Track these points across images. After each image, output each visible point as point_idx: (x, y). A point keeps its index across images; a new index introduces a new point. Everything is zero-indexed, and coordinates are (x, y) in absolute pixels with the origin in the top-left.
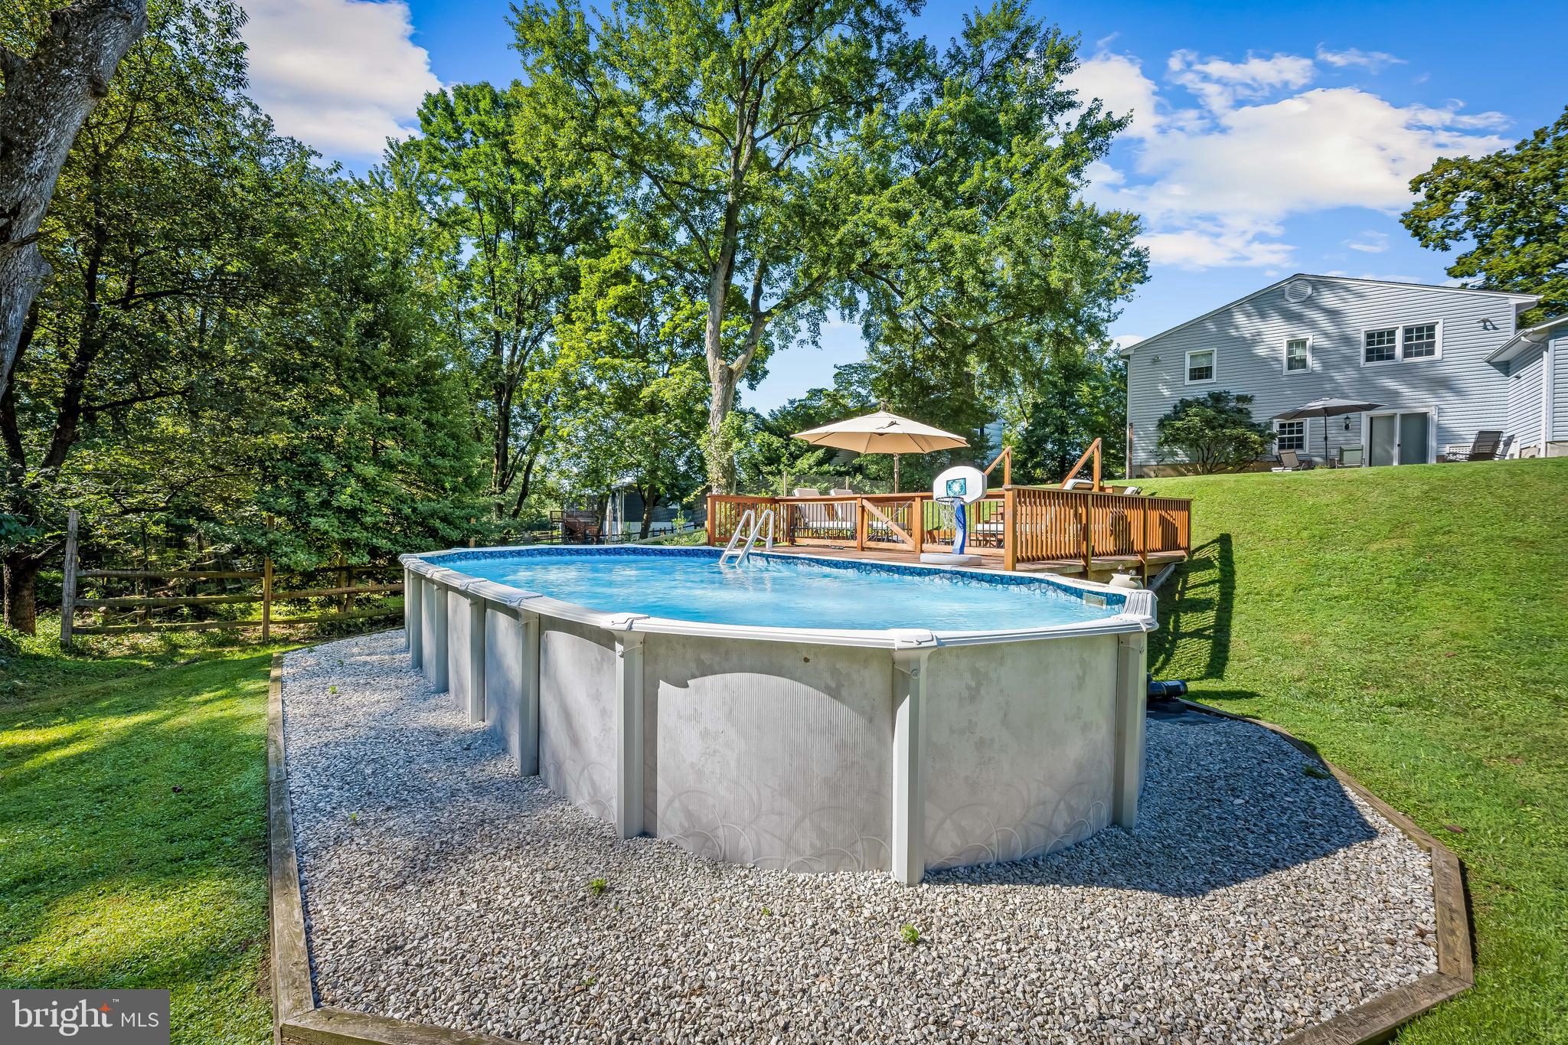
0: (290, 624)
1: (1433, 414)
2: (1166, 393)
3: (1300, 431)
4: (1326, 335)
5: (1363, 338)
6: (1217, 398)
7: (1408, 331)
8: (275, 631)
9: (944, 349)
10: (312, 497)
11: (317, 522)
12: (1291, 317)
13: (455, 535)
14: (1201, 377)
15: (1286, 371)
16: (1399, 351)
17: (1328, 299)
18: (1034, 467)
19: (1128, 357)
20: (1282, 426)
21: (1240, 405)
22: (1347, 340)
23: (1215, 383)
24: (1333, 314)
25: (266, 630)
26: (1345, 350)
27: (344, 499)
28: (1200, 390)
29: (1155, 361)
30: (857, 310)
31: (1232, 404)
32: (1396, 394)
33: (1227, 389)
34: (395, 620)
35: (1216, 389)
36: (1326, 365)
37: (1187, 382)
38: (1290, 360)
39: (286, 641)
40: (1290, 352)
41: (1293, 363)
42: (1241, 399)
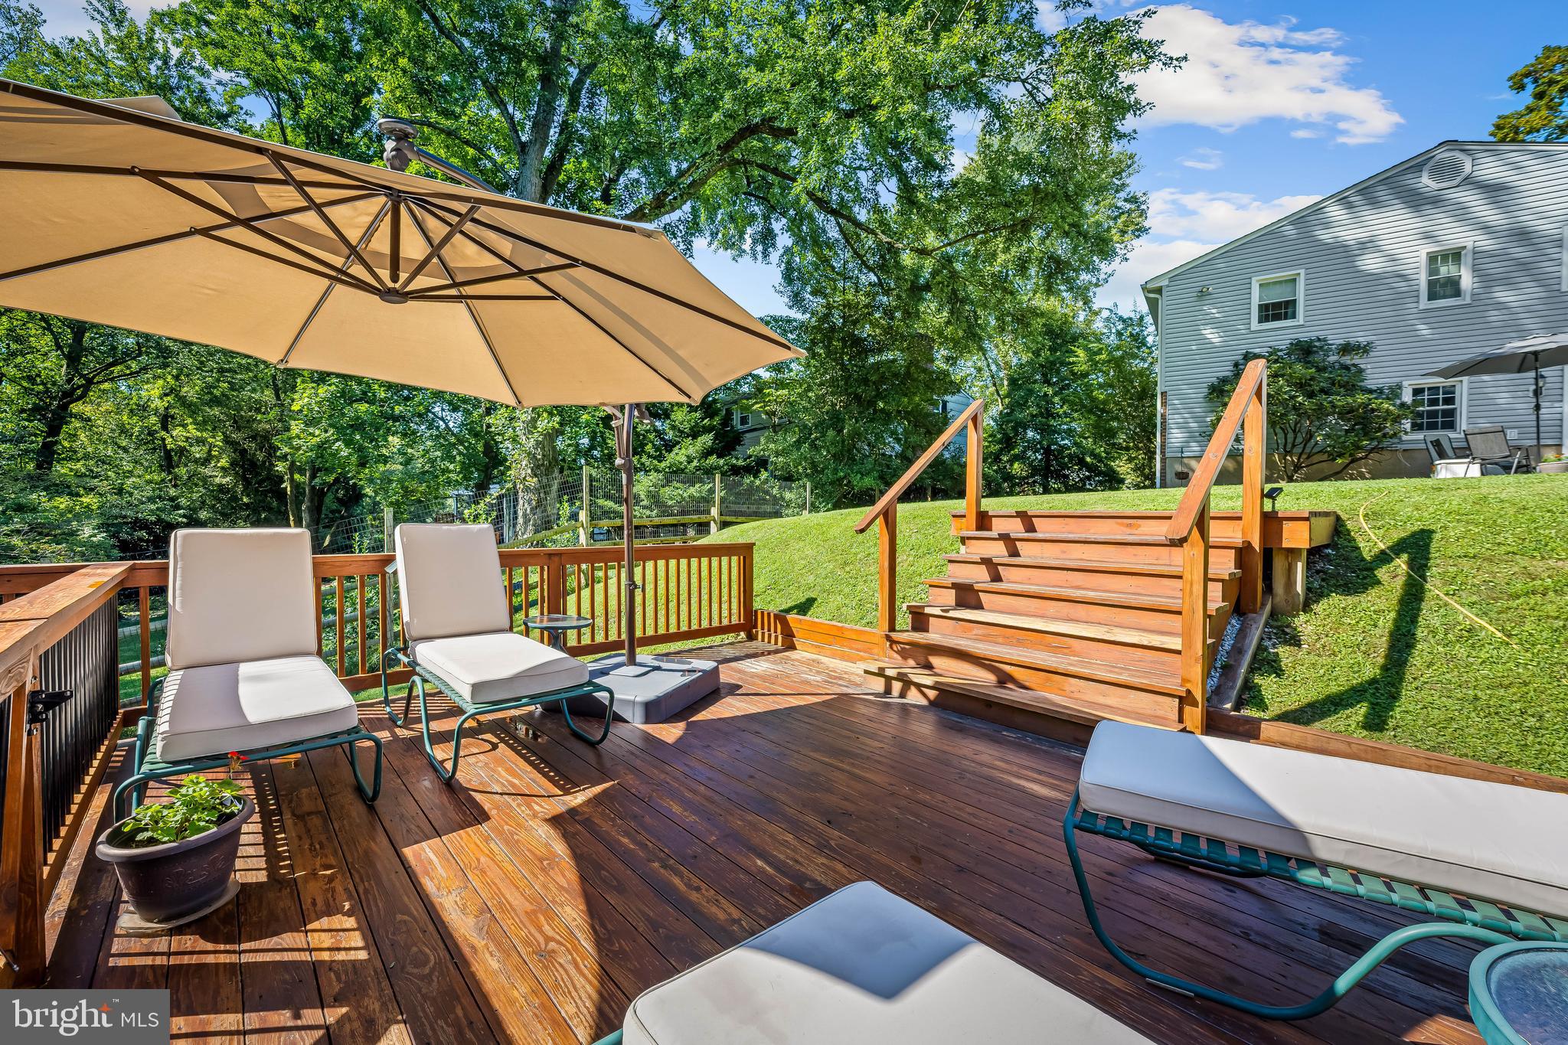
3: (1450, 401)
6: (1305, 350)
9: (887, 292)
14: (1277, 317)
15: (1424, 302)
18: (1011, 462)
19: (1159, 291)
20: (1417, 392)
21: (1347, 360)
22: (1524, 236)
23: (1303, 326)
26: (1521, 253)
28: (1278, 336)
29: (1202, 294)
30: (774, 245)
31: (1332, 358)
33: (1321, 334)
35: (1304, 336)
37: (1255, 325)
38: (1431, 284)
40: (1433, 271)
41: (1438, 288)
42: (1346, 349)
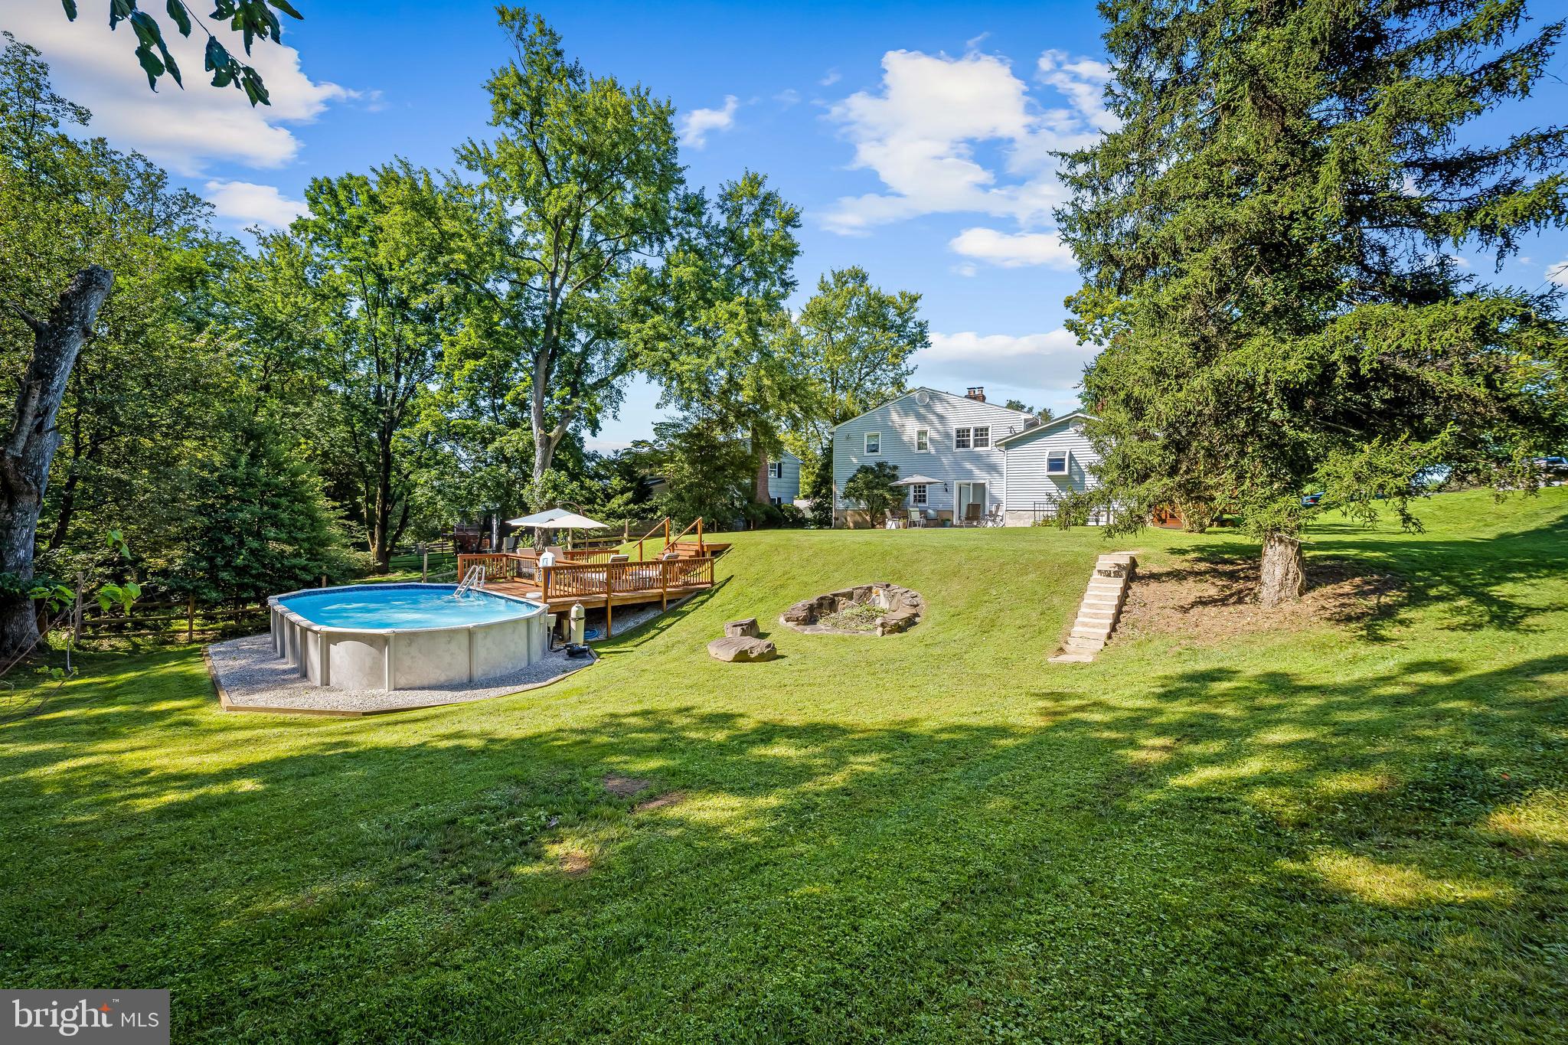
0: (203, 632)
1: (987, 486)
2: (855, 460)
4: (938, 431)
5: (954, 434)
6: (881, 466)
7: (976, 430)
8: (195, 637)
10: (219, 561)
11: (225, 575)
12: (920, 418)
13: (309, 578)
14: (872, 452)
15: (916, 450)
16: (972, 444)
17: (939, 408)
21: (892, 472)
22: (947, 435)
23: (880, 456)
24: (941, 418)
25: (191, 636)
26: (947, 442)
27: (239, 561)
28: (871, 460)
31: (888, 471)
32: (970, 472)
33: (886, 460)
34: (267, 629)
35: (881, 460)
36: (937, 450)
37: (865, 455)
38: (919, 444)
39: (203, 641)
40: (919, 439)
41: (921, 446)
